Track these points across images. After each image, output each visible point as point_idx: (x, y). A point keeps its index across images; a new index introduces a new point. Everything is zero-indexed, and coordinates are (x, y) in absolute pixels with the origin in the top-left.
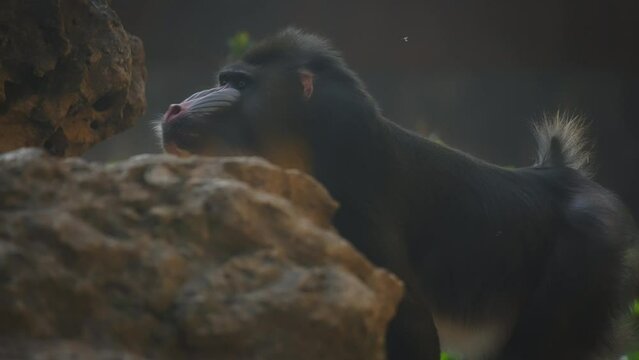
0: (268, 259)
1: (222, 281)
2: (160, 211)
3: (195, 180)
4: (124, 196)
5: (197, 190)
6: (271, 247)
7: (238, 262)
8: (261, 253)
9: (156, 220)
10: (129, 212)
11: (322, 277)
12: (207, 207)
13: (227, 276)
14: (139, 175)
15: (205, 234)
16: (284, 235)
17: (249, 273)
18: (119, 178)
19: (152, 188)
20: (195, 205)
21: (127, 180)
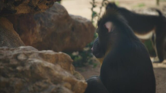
0: (46, 83)
1: (32, 89)
2: (18, 68)
3: (30, 59)
4: (11, 63)
5: (29, 62)
6: (47, 79)
7: (37, 83)
8: (44, 81)
9: (17, 71)
10: (11, 68)
11: (59, 88)
12: (31, 68)
13: (33, 88)
14: (16, 56)
15: (30, 75)
16: (51, 75)
17: (40, 87)
18: (10, 57)
19: (19, 61)
20: (28, 67)
21: (12, 58)
